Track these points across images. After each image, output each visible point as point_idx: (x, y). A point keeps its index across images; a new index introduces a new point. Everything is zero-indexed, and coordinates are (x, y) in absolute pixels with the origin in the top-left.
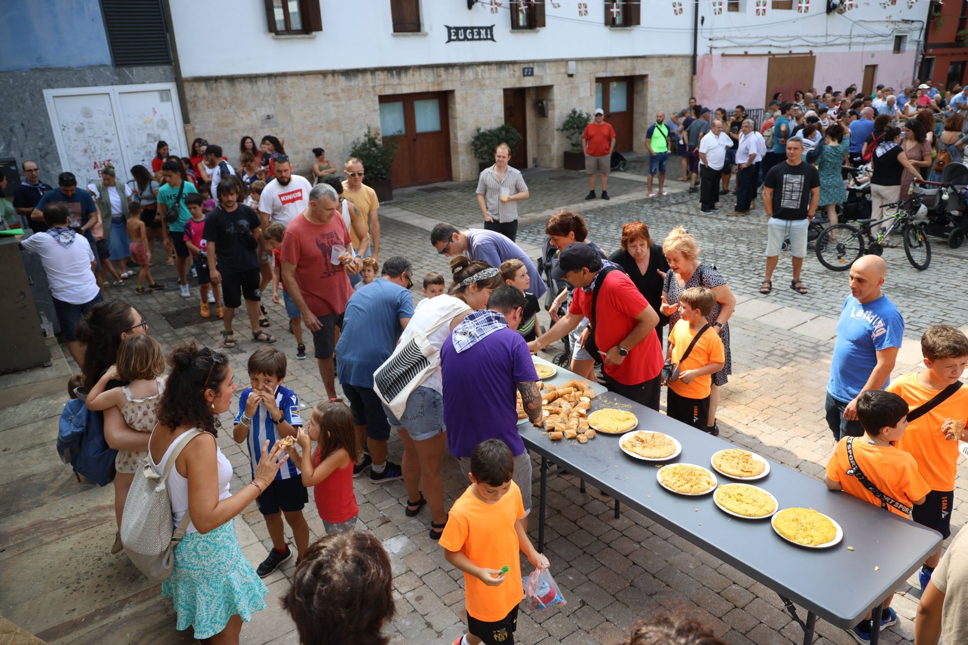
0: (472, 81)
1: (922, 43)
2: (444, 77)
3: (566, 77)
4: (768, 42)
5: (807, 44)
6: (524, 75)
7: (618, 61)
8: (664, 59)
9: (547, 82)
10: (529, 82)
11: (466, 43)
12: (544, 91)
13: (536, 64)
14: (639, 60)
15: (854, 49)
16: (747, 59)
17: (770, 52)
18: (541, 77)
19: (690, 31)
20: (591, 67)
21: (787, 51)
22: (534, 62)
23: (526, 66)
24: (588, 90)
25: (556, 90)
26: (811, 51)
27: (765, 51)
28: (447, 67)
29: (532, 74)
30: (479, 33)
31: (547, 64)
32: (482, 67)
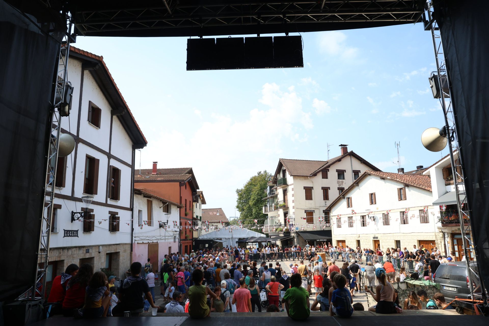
0: (70, 255)
1: (179, 239)
2: (62, 253)
3: (98, 253)
4: (148, 238)
5: (156, 239)
6: (86, 253)
7: (112, 246)
8: (124, 245)
9: (93, 256)
10: (88, 256)
11: (70, 238)
12: (92, 259)
13: (90, 247)
14: (118, 246)
15: (167, 241)
16: (143, 245)
17: (148, 242)
18: (91, 254)
19: (130, 234)
20: (105, 248)
21: (152, 242)
22: (90, 246)
23: (87, 248)
24: (104, 259)
25: (95, 258)
26: (157, 242)
27: (146, 242)
28: (63, 248)
29: (89, 252)
30: (74, 234)
31: (93, 247)
32: (74, 249)
